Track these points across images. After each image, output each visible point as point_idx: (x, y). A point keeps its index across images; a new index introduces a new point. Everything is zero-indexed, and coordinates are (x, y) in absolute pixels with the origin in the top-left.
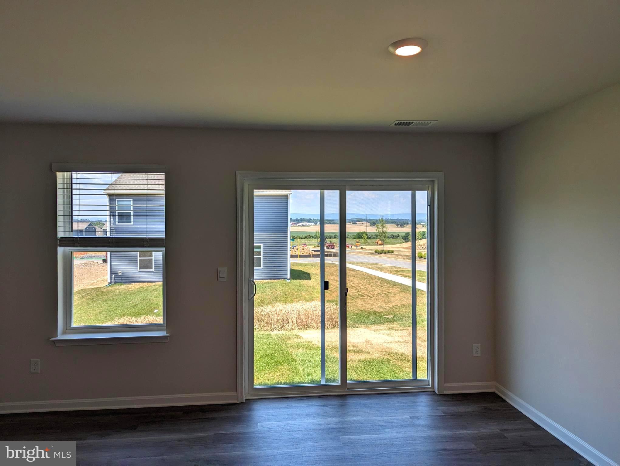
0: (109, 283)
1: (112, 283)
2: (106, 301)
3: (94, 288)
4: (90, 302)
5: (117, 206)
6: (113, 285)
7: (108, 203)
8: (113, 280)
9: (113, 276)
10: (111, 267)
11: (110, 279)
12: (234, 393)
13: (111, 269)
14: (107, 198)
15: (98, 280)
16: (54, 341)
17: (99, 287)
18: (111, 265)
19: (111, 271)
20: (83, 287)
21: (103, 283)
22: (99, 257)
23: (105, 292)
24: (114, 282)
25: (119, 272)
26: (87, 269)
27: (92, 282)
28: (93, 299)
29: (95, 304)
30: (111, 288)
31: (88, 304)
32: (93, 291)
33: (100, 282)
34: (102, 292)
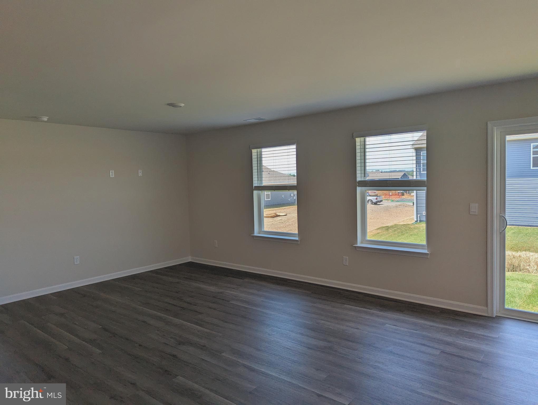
0: (415, 221)
1: (418, 221)
2: (412, 235)
3: (404, 224)
4: (400, 234)
5: (422, 156)
6: (418, 223)
7: (414, 154)
8: (419, 219)
9: (419, 216)
10: (417, 208)
11: (416, 218)
12: (485, 308)
13: (417, 210)
14: (413, 151)
15: (408, 218)
16: (355, 247)
17: (407, 224)
18: (417, 207)
19: (417, 212)
20: (396, 223)
21: (411, 221)
22: (410, 200)
23: (412, 228)
24: (419, 221)
25: (423, 212)
26: (400, 209)
27: (403, 220)
28: (402, 232)
29: (403, 237)
30: (416, 225)
31: (399, 236)
32: (403, 227)
33: (408, 220)
34: (410, 228)
